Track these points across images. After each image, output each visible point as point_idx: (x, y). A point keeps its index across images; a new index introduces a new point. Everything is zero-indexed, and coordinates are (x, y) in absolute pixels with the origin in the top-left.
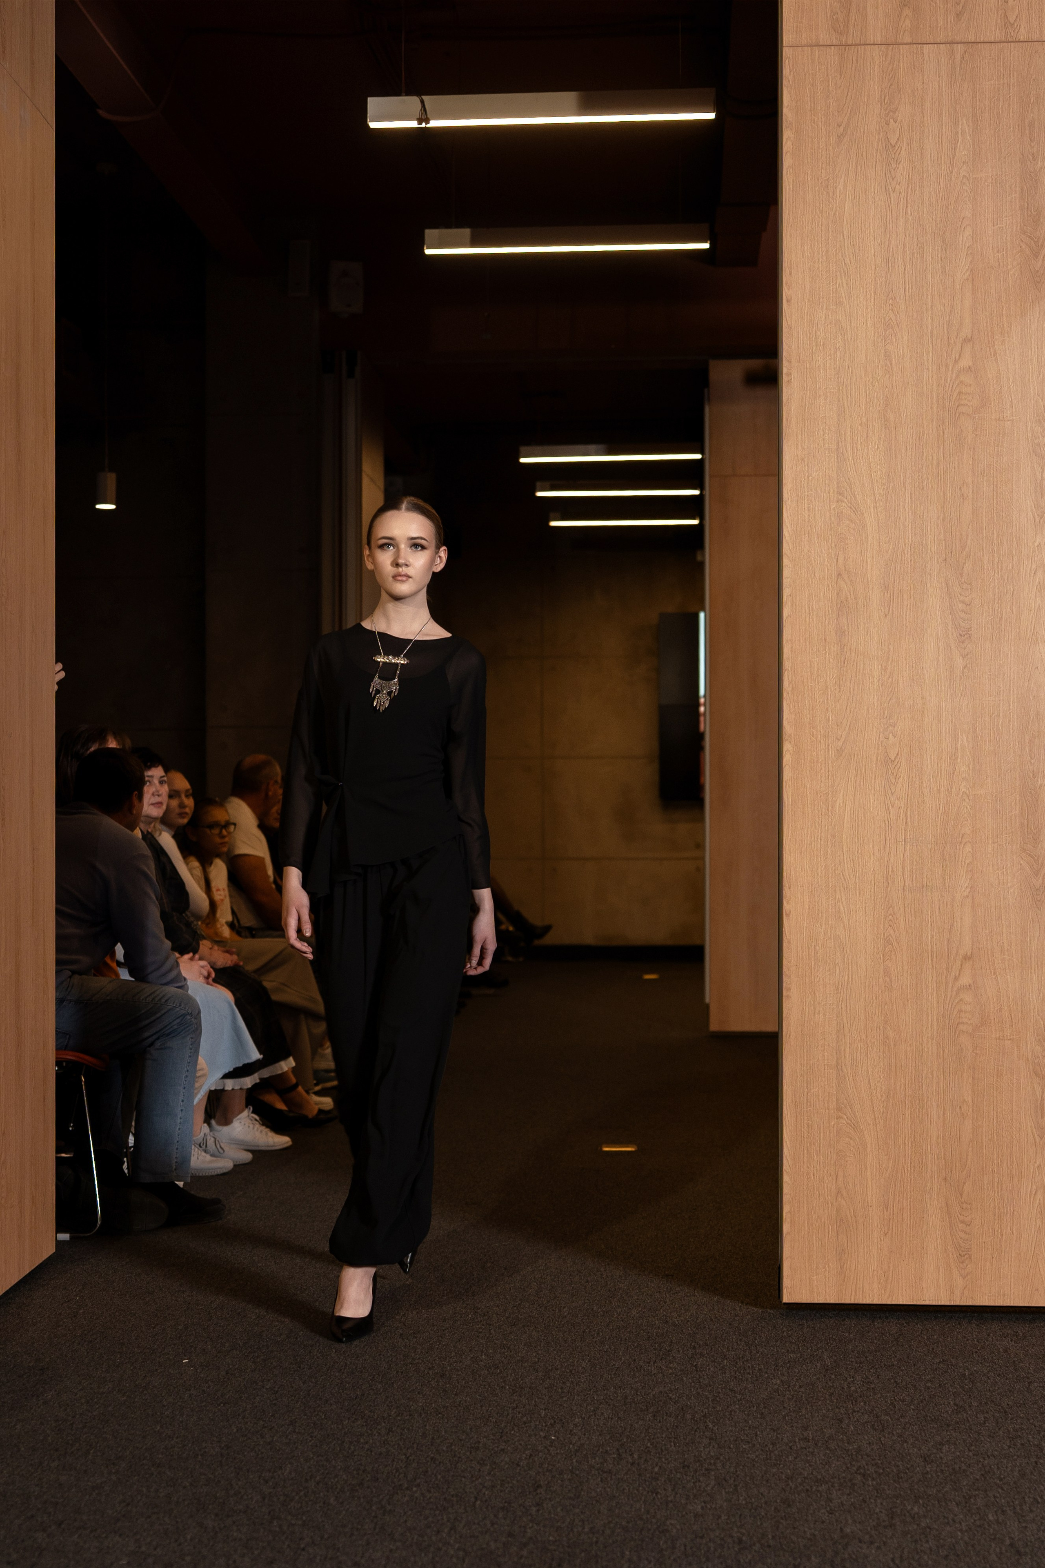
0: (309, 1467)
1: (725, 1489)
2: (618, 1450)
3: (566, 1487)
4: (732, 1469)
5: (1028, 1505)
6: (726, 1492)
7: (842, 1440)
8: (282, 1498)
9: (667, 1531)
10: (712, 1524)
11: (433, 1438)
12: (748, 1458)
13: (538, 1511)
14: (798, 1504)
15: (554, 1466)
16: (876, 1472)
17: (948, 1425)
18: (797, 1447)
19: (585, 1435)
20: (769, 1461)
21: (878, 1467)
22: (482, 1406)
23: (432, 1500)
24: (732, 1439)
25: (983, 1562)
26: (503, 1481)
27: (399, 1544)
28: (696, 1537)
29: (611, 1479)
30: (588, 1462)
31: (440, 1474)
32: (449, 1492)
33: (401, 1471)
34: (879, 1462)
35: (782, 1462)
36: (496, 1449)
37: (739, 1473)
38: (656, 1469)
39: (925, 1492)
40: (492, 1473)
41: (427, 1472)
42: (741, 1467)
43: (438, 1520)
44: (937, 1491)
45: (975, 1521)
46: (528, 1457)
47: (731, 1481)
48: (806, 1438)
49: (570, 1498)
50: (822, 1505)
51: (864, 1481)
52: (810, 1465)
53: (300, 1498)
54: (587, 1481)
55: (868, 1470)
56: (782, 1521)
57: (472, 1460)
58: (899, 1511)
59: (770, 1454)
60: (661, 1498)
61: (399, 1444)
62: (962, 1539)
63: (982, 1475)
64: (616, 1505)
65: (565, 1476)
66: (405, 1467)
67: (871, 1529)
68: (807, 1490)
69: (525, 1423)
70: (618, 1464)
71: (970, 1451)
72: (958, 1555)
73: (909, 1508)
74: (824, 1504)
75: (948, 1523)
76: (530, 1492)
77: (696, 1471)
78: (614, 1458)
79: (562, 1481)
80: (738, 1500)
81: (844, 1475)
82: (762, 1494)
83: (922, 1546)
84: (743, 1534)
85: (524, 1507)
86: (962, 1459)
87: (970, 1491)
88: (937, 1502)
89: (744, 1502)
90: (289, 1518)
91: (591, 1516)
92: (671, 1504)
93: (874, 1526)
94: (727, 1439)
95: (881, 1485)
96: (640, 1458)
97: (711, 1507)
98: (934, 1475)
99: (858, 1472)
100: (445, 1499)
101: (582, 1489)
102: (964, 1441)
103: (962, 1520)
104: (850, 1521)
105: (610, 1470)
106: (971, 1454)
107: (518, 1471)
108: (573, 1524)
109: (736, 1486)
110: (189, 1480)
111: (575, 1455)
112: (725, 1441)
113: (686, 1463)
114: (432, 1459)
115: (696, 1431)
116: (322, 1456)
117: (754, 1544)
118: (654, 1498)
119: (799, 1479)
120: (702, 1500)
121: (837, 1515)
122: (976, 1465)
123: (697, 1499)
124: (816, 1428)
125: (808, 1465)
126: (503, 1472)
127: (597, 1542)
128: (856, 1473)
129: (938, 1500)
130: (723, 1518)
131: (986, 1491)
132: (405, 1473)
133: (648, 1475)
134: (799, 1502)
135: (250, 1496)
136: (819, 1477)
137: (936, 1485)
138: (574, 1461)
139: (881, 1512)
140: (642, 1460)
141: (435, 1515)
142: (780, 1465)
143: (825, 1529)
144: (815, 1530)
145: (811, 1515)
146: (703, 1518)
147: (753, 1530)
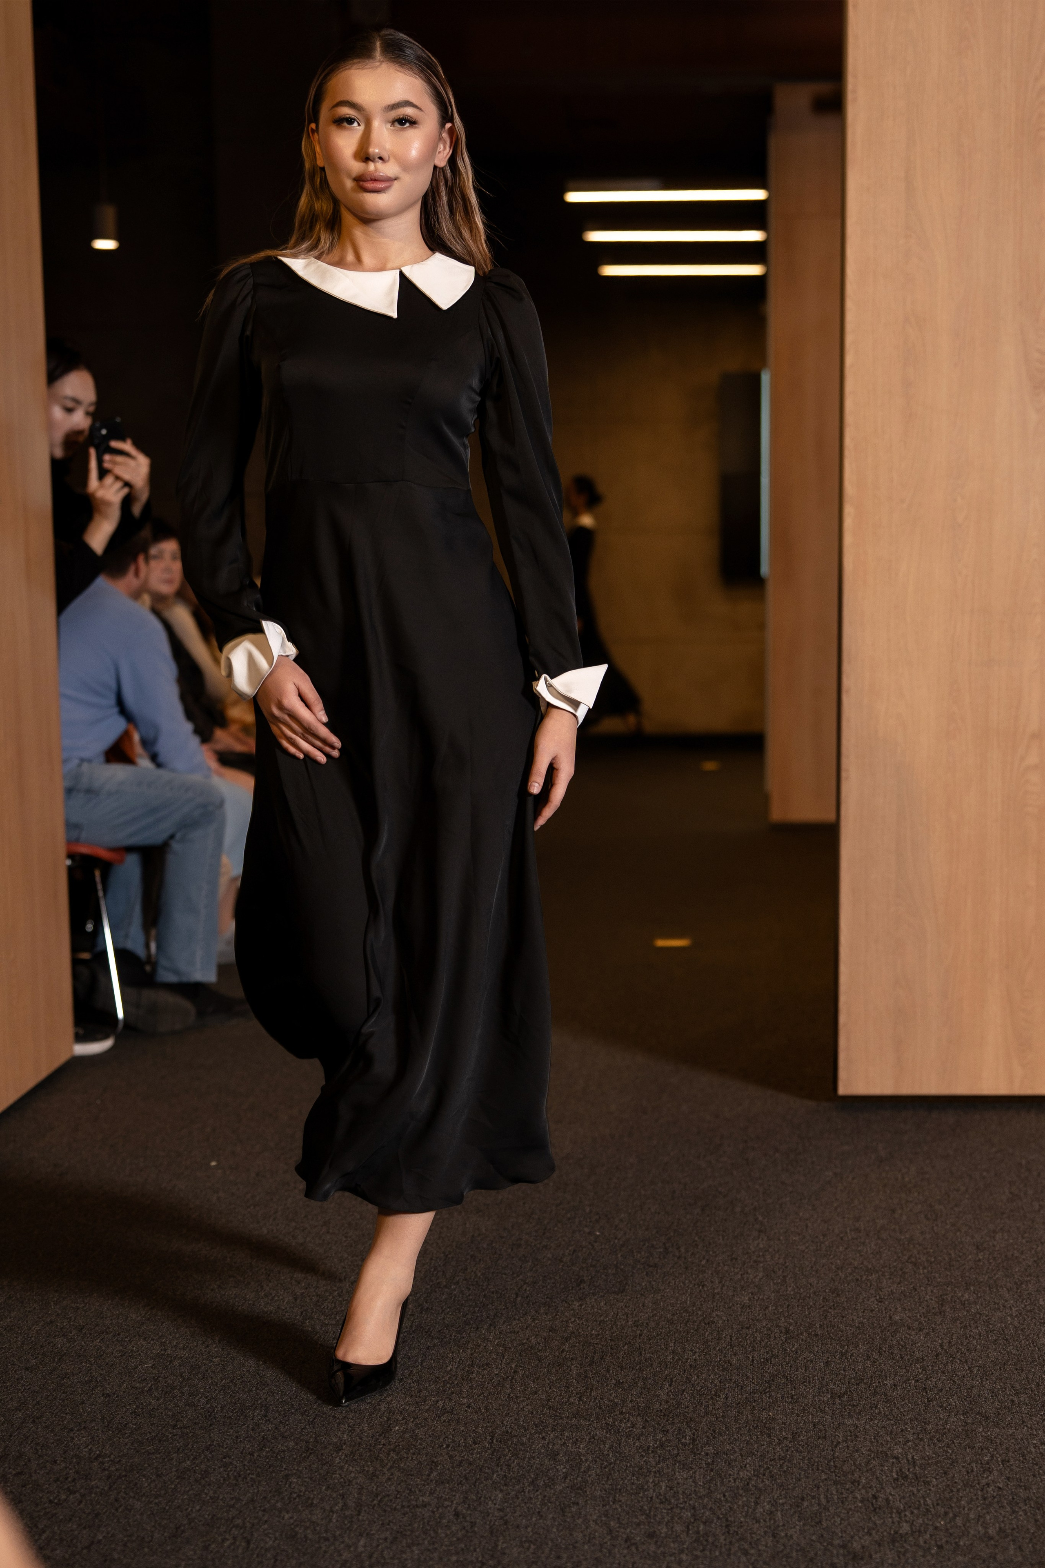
0: (344, 1267)
1: (773, 1280)
2: (664, 1244)
3: (610, 1282)
4: (781, 1261)
6: (773, 1283)
7: (894, 1230)
8: (315, 1299)
9: (713, 1322)
10: (759, 1315)
11: (473, 1236)
12: (798, 1249)
13: (581, 1305)
14: (847, 1293)
15: (598, 1261)
16: (928, 1261)
17: (1003, 1213)
18: (848, 1238)
19: (630, 1229)
20: (819, 1252)
21: (930, 1256)
22: (524, 1203)
23: (471, 1297)
24: (782, 1231)
25: (1032, 1345)
26: (545, 1276)
27: (436, 1341)
28: (742, 1328)
29: (657, 1273)
30: (633, 1257)
31: (480, 1271)
32: (489, 1289)
33: (439, 1269)
34: (931, 1251)
35: (833, 1253)
36: (538, 1246)
37: (787, 1264)
38: (703, 1262)
39: (976, 1279)
40: (534, 1269)
41: (466, 1269)
42: (791, 1258)
43: (477, 1317)
44: (989, 1277)
45: (1025, 1306)
46: (571, 1253)
47: (780, 1273)
48: (857, 1229)
49: (614, 1292)
50: (872, 1294)
51: (915, 1269)
52: (861, 1256)
53: (334, 1297)
54: (632, 1276)
55: (920, 1259)
56: (830, 1310)
57: (513, 1258)
58: (949, 1299)
59: (820, 1245)
60: (707, 1290)
61: (437, 1243)
62: (1011, 1324)
63: (1035, 1261)
64: (661, 1298)
65: (610, 1271)
66: (444, 1265)
67: (920, 1316)
68: (857, 1280)
69: (569, 1219)
70: (665, 1258)
71: (1023, 1238)
72: (1007, 1340)
73: (960, 1295)
74: (874, 1293)
75: (999, 1309)
76: (573, 1287)
77: (744, 1263)
78: (660, 1252)
79: (606, 1276)
80: (786, 1291)
81: (895, 1264)
82: (811, 1285)
83: (972, 1331)
84: (791, 1324)
85: (566, 1302)
86: (1016, 1246)
87: (1022, 1277)
88: (988, 1288)
89: (792, 1293)
90: (322, 1318)
91: (635, 1310)
92: (718, 1296)
93: (924, 1313)
94: (776, 1231)
95: (932, 1273)
96: (687, 1251)
97: (759, 1298)
98: (986, 1262)
99: (909, 1261)
100: (485, 1296)
101: (626, 1284)
102: (1018, 1228)
103: (1013, 1306)
104: (899, 1309)
105: (656, 1264)
106: (1024, 1241)
107: (561, 1267)
108: (616, 1317)
109: (784, 1277)
110: (218, 1283)
111: (621, 1250)
112: (775, 1233)
113: (734, 1256)
114: (472, 1256)
115: (745, 1224)
116: (357, 1256)
117: (802, 1334)
118: (700, 1291)
119: (850, 1269)
120: (749, 1291)
121: (886, 1303)
122: (1029, 1252)
123: (745, 1290)
124: (868, 1218)
125: (858, 1255)
126: (545, 1268)
127: (640, 1335)
128: (908, 1262)
129: (989, 1286)
130: (770, 1308)
131: (1038, 1276)
132: (443, 1272)
133: (695, 1269)
134: (849, 1291)
135: (281, 1297)
136: (870, 1266)
137: (987, 1272)
138: (619, 1256)
139: (932, 1300)
140: (690, 1253)
141: (474, 1312)
142: (830, 1255)
143: (874, 1317)
144: (864, 1318)
145: (860, 1303)
146: (750, 1309)
147: (801, 1320)
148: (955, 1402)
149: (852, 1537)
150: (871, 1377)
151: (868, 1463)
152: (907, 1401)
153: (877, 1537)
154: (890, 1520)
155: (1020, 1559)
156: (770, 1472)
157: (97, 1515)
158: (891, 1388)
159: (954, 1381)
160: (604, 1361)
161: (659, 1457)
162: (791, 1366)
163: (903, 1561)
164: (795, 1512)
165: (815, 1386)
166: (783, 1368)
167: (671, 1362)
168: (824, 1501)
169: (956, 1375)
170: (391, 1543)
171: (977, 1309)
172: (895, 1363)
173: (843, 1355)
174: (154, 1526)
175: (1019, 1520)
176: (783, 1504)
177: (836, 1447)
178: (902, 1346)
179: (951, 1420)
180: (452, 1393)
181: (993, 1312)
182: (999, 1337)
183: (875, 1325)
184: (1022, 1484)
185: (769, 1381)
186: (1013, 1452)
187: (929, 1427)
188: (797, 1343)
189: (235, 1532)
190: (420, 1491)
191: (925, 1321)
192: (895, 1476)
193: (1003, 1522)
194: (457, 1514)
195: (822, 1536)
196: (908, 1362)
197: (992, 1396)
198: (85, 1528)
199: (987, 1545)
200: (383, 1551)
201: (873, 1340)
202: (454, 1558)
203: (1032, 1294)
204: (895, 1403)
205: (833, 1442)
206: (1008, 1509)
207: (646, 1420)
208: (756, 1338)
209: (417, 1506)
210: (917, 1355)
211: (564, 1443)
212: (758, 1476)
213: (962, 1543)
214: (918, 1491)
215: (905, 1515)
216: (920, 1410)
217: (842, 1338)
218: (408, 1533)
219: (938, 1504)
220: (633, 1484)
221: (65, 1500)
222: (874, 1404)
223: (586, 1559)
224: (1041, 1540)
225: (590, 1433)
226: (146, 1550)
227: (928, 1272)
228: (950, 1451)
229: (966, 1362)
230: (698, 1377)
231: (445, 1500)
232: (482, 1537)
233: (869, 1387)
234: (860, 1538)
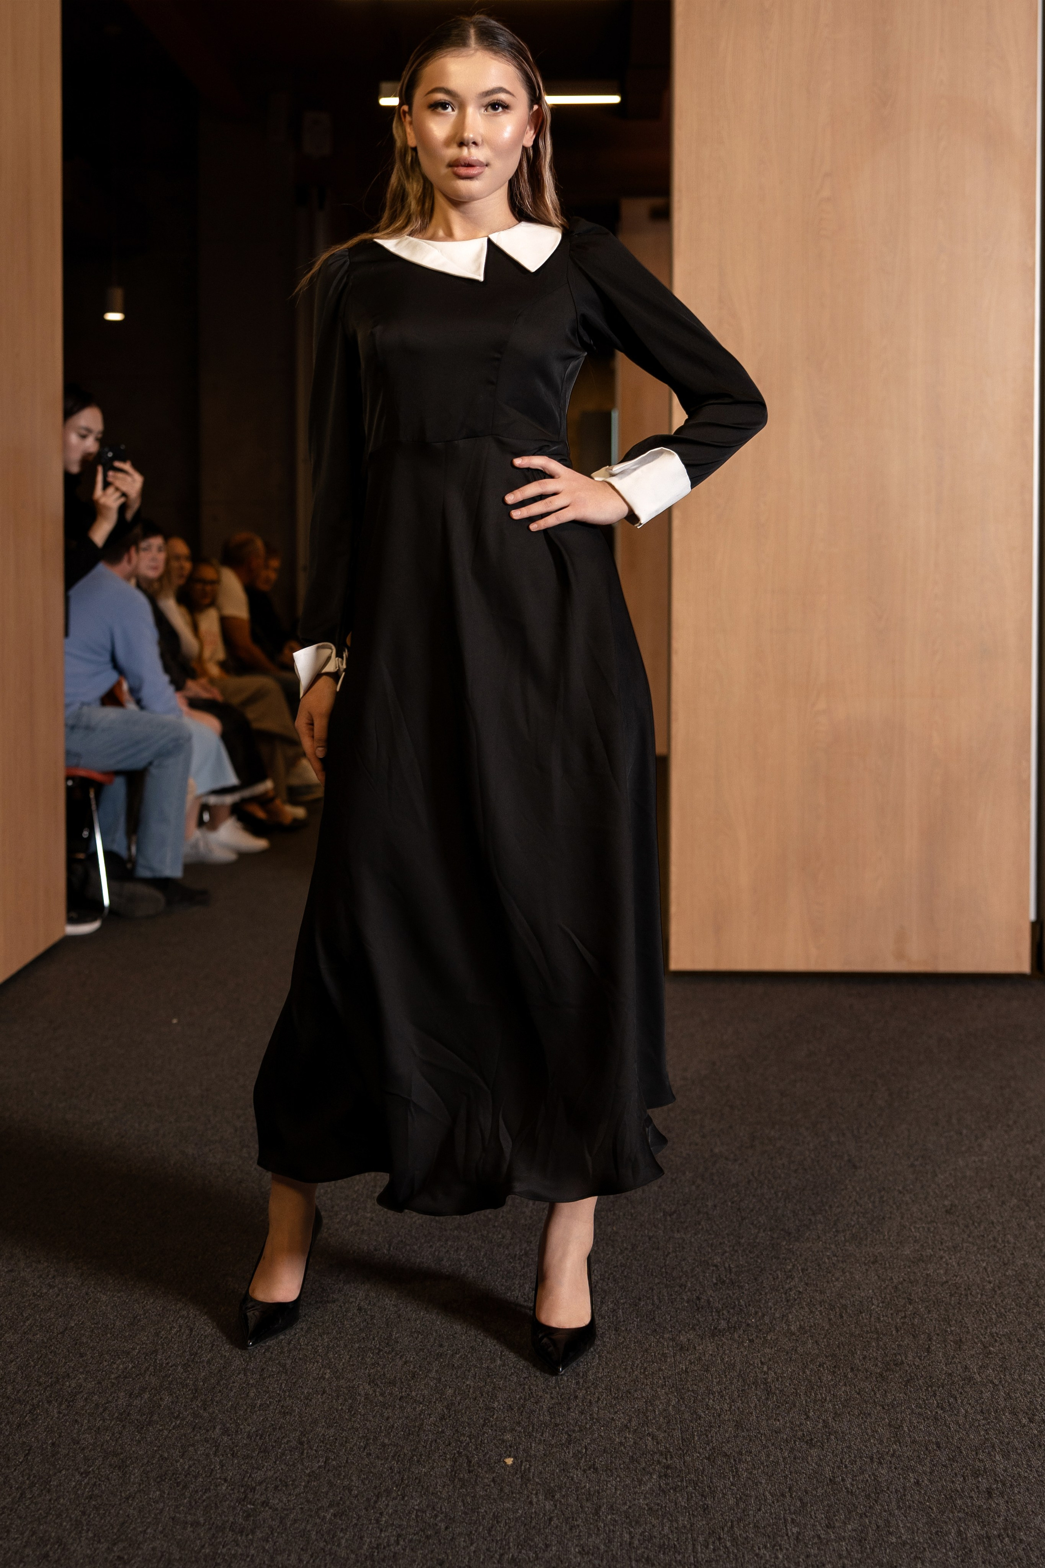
7: (714, 1079)
16: (741, 1104)
17: (801, 1067)
39: (779, 1119)
44: (790, 1118)
45: (819, 1142)
51: (730, 1111)
55: (734, 1102)
58: (758, 1135)
63: (827, 1105)
67: (735, 1149)
71: (817, 1086)
72: (804, 1169)
73: (766, 1132)
75: (798, 1144)
81: (714, 1107)
86: (811, 1093)
87: (816, 1118)
88: (789, 1127)
93: (737, 1147)
95: (744, 1114)
98: (787, 1106)
99: (726, 1104)
102: (813, 1079)
149: (680, 1332)
150: (695, 1199)
151: (693, 1270)
152: (724, 1218)
153: (700, 1332)
154: (711, 1318)
155: (817, 1351)
156: (614, 1277)
157: (71, 1306)
158: (711, 1208)
159: (762, 1203)
161: (524, 1263)
163: (721, 1352)
164: (633, 1310)
168: (656, 1301)
169: (764, 1198)
170: (307, 1332)
171: (780, 1144)
172: (713, 1188)
174: (116, 1316)
175: (816, 1319)
176: (624, 1304)
177: (667, 1256)
178: (720, 1174)
179: (760, 1235)
180: (359, 1208)
181: (793, 1146)
182: (798, 1167)
183: (698, 1156)
184: (818, 1289)
186: (811, 1262)
187: (743, 1241)
189: (181, 1321)
190: (331, 1289)
191: (738, 1154)
192: (715, 1281)
193: (802, 1320)
194: (360, 1309)
195: (655, 1330)
196: (725, 1187)
197: (792, 1216)
198: (61, 1317)
199: (789, 1340)
200: (299, 1339)
202: (357, 1345)
204: (714, 1221)
205: (664, 1252)
206: (807, 1309)
207: (514, 1233)
209: (328, 1302)
210: (733, 1181)
211: (448, 1251)
212: (603, 1280)
213: (769, 1338)
214: (734, 1294)
215: (723, 1314)
216: (734, 1227)
218: (320, 1324)
219: (749, 1305)
220: (502, 1285)
221: (46, 1293)
222: (697, 1221)
223: (463, 1348)
224: (834, 1336)
225: (468, 1243)
226: (109, 1335)
227: (741, 1113)
228: (759, 1261)
229: (772, 1187)
231: (351, 1297)
232: (380, 1328)
233: (693, 1207)
234: (686, 1332)
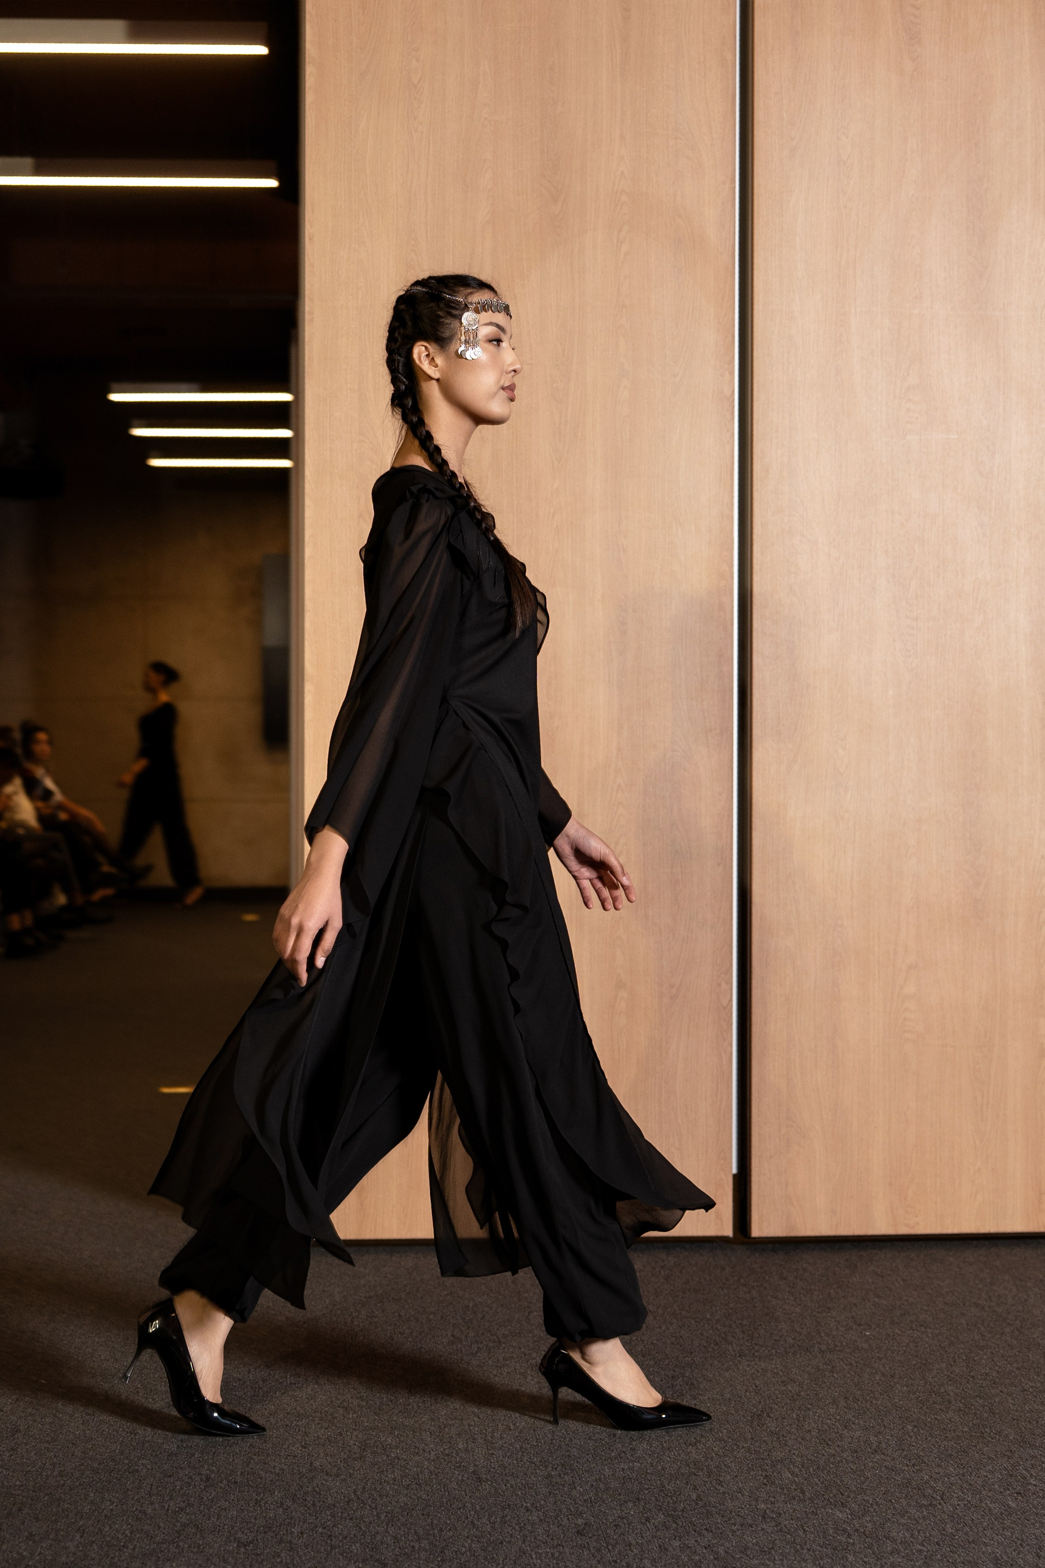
5: (499, 1433)
9: (137, 1471)
12: (236, 1395)
18: (287, 1382)
19: (76, 1377)
21: (363, 1400)
28: (164, 1476)
34: (365, 1395)
45: (444, 1450)
50: (298, 1440)
52: (296, 1401)
62: (427, 1468)
67: (341, 1462)
68: (287, 1425)
72: (419, 1485)
73: (384, 1439)
75: (418, 1453)
83: (387, 1476)
84: (212, 1472)
93: (344, 1458)
95: (360, 1417)
103: (432, 1450)
117: (221, 1482)
121: (310, 1448)
125: (293, 1400)
127: (63, 1485)
128: (339, 1407)
130: (196, 1456)
139: (354, 1444)
142: (266, 1401)
143: (296, 1463)
144: (285, 1465)
145: (285, 1449)
146: (176, 1456)
147: (224, 1467)
148: (357, 1550)
150: (280, 1525)
158: (298, 1535)
159: (360, 1528)
160: (22, 1513)
162: (204, 1515)
165: (224, 1534)
166: (195, 1517)
167: (87, 1513)
169: (363, 1521)
171: (397, 1454)
172: (306, 1510)
173: (257, 1502)
178: (317, 1493)
181: (412, 1456)
182: (412, 1482)
183: (295, 1471)
185: (180, 1530)
188: (215, 1490)
191: (344, 1467)
196: (319, 1509)
197: (394, 1543)
201: (290, 1487)
203: (453, 1438)
204: (298, 1551)
208: (176, 1486)
210: (331, 1501)
216: (321, 1558)
217: (260, 1486)
222: (278, 1552)
227: (357, 1417)
229: (376, 1508)
230: (110, 1528)
233: (276, 1535)
